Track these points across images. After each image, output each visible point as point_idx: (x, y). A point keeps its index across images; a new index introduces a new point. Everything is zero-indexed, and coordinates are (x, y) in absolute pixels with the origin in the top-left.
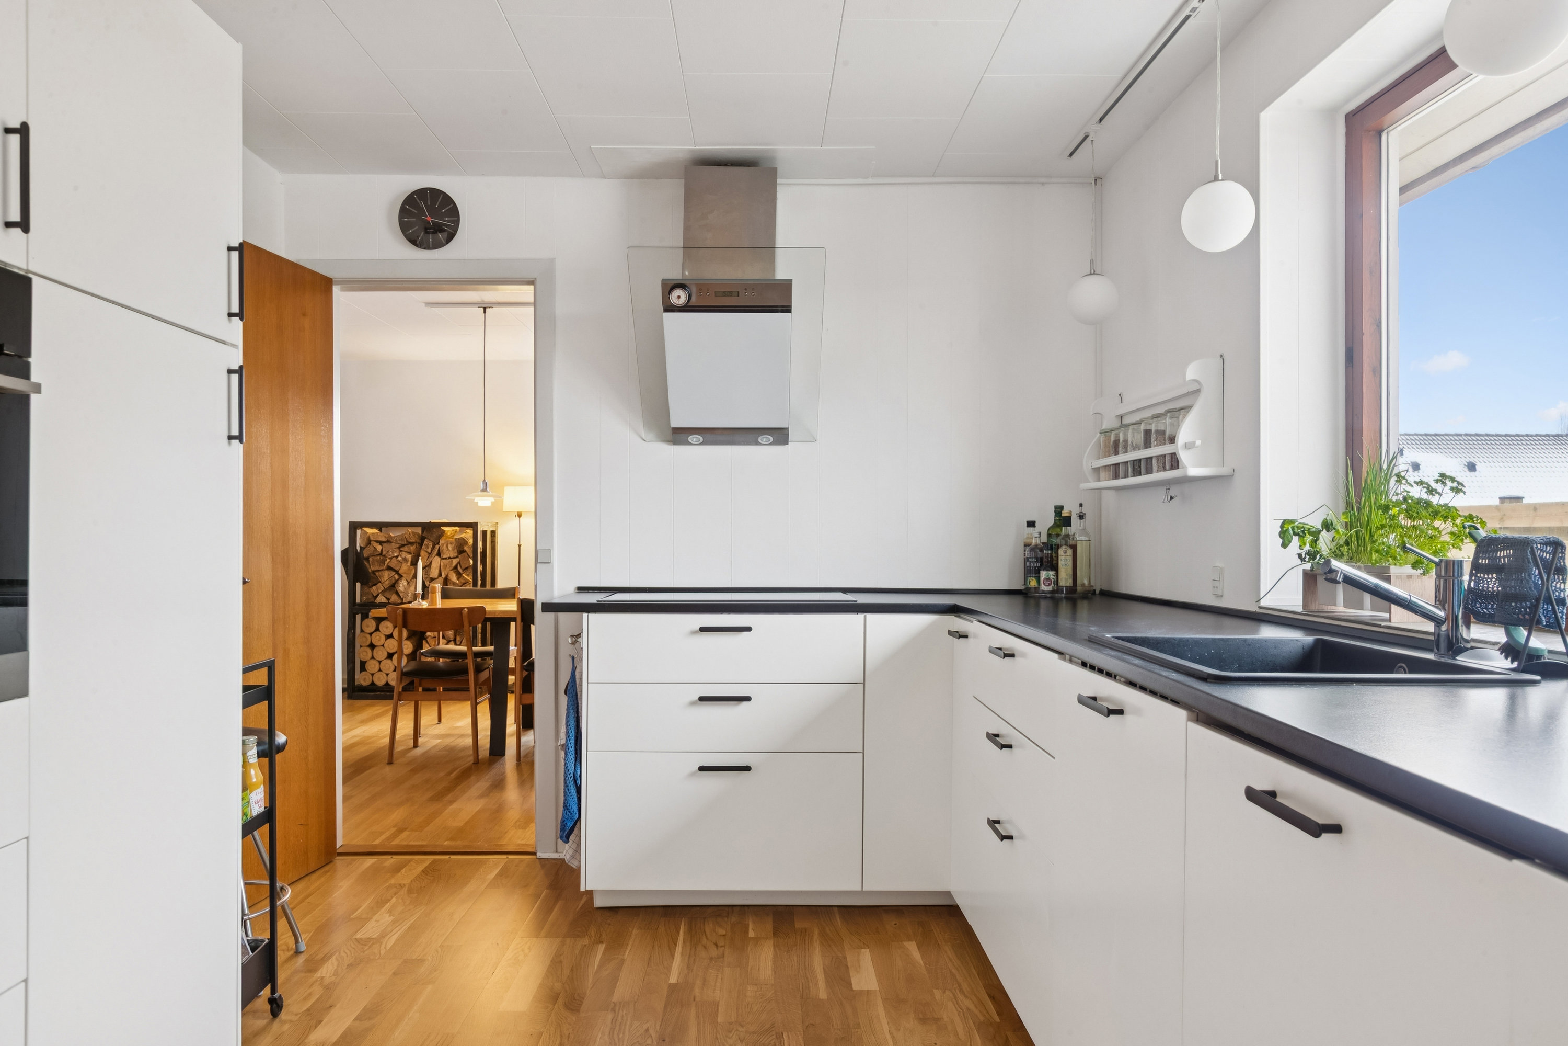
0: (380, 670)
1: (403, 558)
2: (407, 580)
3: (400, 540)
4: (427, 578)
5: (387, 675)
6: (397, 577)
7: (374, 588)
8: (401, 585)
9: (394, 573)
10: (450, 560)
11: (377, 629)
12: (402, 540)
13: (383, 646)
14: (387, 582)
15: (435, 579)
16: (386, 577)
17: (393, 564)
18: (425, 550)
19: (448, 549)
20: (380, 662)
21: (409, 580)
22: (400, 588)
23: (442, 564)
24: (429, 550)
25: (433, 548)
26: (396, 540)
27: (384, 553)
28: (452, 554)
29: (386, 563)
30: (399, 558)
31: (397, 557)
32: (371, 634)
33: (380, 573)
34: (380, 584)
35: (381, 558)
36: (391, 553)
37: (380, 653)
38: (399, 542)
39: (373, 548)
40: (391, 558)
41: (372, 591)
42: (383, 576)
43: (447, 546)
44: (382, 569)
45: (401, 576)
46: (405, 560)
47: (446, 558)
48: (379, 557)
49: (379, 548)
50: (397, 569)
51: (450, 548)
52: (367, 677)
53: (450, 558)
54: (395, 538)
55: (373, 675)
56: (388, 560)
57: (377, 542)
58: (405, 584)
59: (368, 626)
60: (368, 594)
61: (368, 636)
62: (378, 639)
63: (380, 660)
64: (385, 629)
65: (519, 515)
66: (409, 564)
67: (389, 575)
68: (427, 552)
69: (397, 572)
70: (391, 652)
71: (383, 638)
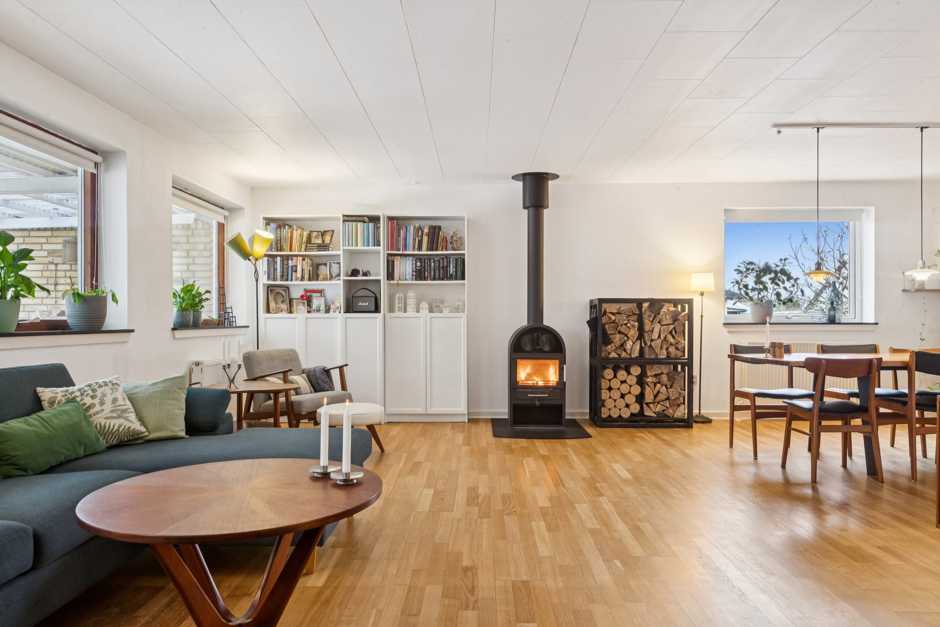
0: (615, 406)
1: (631, 325)
2: (632, 341)
3: (628, 312)
4: (649, 339)
5: (620, 410)
6: (626, 338)
7: (609, 347)
8: (628, 345)
9: (623, 336)
10: (668, 326)
11: (615, 376)
12: (629, 312)
13: (619, 389)
14: (618, 343)
15: (655, 340)
16: (617, 339)
17: (623, 329)
18: (648, 319)
19: (666, 319)
20: (615, 400)
21: (634, 341)
22: (627, 347)
23: (662, 329)
24: (651, 319)
25: (655, 316)
26: (625, 312)
27: (617, 321)
28: (670, 322)
29: (618, 328)
30: (629, 325)
31: (626, 324)
32: (610, 380)
33: (613, 336)
34: (613, 344)
35: (614, 325)
36: (621, 321)
37: (615, 394)
38: (627, 313)
39: (608, 318)
40: (621, 325)
41: (607, 349)
42: (615, 338)
43: (666, 316)
44: (614, 333)
45: (628, 338)
46: (633, 326)
47: (665, 325)
48: (613, 325)
49: (613, 318)
50: (626, 333)
51: (668, 318)
52: (605, 411)
53: (667, 325)
54: (624, 310)
55: (609, 410)
56: (620, 327)
57: (611, 313)
58: (631, 343)
59: (608, 374)
60: (606, 351)
61: (608, 382)
62: (615, 384)
63: (615, 399)
64: (621, 377)
65: (702, 294)
66: (636, 329)
67: (620, 337)
68: (649, 320)
69: (626, 335)
70: (624, 393)
71: (619, 383)
